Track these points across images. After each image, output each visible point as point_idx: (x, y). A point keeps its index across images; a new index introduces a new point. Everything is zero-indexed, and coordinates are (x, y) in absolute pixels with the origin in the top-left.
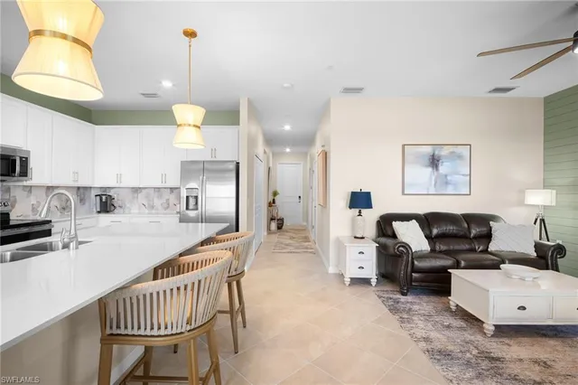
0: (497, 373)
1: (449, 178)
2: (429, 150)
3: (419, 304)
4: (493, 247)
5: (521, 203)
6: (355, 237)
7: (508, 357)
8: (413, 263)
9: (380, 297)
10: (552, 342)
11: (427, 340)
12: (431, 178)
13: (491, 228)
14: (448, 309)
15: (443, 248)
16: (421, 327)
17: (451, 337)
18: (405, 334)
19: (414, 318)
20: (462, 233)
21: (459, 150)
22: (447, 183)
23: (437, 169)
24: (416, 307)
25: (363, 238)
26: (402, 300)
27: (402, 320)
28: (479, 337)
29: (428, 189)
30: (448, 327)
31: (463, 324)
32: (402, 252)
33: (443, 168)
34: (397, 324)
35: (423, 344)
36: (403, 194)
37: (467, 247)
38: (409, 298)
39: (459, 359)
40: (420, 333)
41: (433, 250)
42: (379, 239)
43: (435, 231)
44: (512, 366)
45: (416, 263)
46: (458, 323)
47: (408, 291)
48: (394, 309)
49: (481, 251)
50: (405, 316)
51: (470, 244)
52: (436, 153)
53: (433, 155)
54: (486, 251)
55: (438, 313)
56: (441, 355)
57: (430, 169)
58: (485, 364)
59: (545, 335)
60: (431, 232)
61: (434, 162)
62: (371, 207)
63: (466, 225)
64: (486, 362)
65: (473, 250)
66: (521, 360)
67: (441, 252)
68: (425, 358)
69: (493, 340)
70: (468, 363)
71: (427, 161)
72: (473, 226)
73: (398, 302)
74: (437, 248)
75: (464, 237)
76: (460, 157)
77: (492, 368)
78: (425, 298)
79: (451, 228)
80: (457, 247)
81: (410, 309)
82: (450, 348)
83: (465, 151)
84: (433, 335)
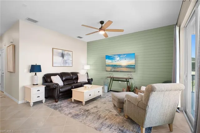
0: (89, 114)
1: (67, 61)
2: (61, 51)
3: (63, 103)
4: (79, 81)
5: (83, 69)
6: (34, 85)
7: (90, 109)
8: (60, 90)
9: (48, 106)
10: (95, 101)
11: (70, 113)
12: (62, 61)
13: (78, 76)
14: (72, 102)
15: (67, 83)
16: (67, 110)
17: (76, 109)
18: (63, 115)
19: (63, 108)
20: (71, 78)
21: (70, 53)
22: (66, 63)
23: (64, 58)
24: (62, 105)
25: (37, 84)
26: (57, 104)
27: (60, 111)
28: (82, 106)
29: (61, 64)
30: (74, 107)
31: (77, 105)
32: (56, 87)
33: (65, 58)
34: (59, 113)
35: (70, 115)
36: (53, 66)
37: (73, 82)
38: (59, 103)
39: (80, 115)
40: (67, 112)
41: (64, 85)
42: (44, 84)
43: (64, 79)
44: (91, 110)
45: (61, 90)
46: (76, 105)
47: (58, 100)
48: (56, 108)
49: (76, 83)
50: (60, 109)
51: (73, 81)
52: (63, 53)
53: (62, 53)
54: (77, 83)
55: (69, 104)
56: (76, 116)
57: (61, 58)
58: (86, 113)
59: (93, 101)
60: (63, 79)
61: (63, 55)
62: (41, 71)
63: (72, 76)
64: (86, 112)
65: (74, 83)
66: (92, 108)
67: (66, 85)
68: (72, 119)
69: (85, 106)
70: (83, 115)
71: (60, 55)
72: (74, 76)
73: (56, 105)
74: (65, 84)
75: (72, 79)
76: (70, 55)
77: (88, 113)
78: (63, 101)
79: (68, 77)
80: (70, 83)
81: (61, 106)
82: (77, 113)
83: (71, 53)
84: (71, 111)
